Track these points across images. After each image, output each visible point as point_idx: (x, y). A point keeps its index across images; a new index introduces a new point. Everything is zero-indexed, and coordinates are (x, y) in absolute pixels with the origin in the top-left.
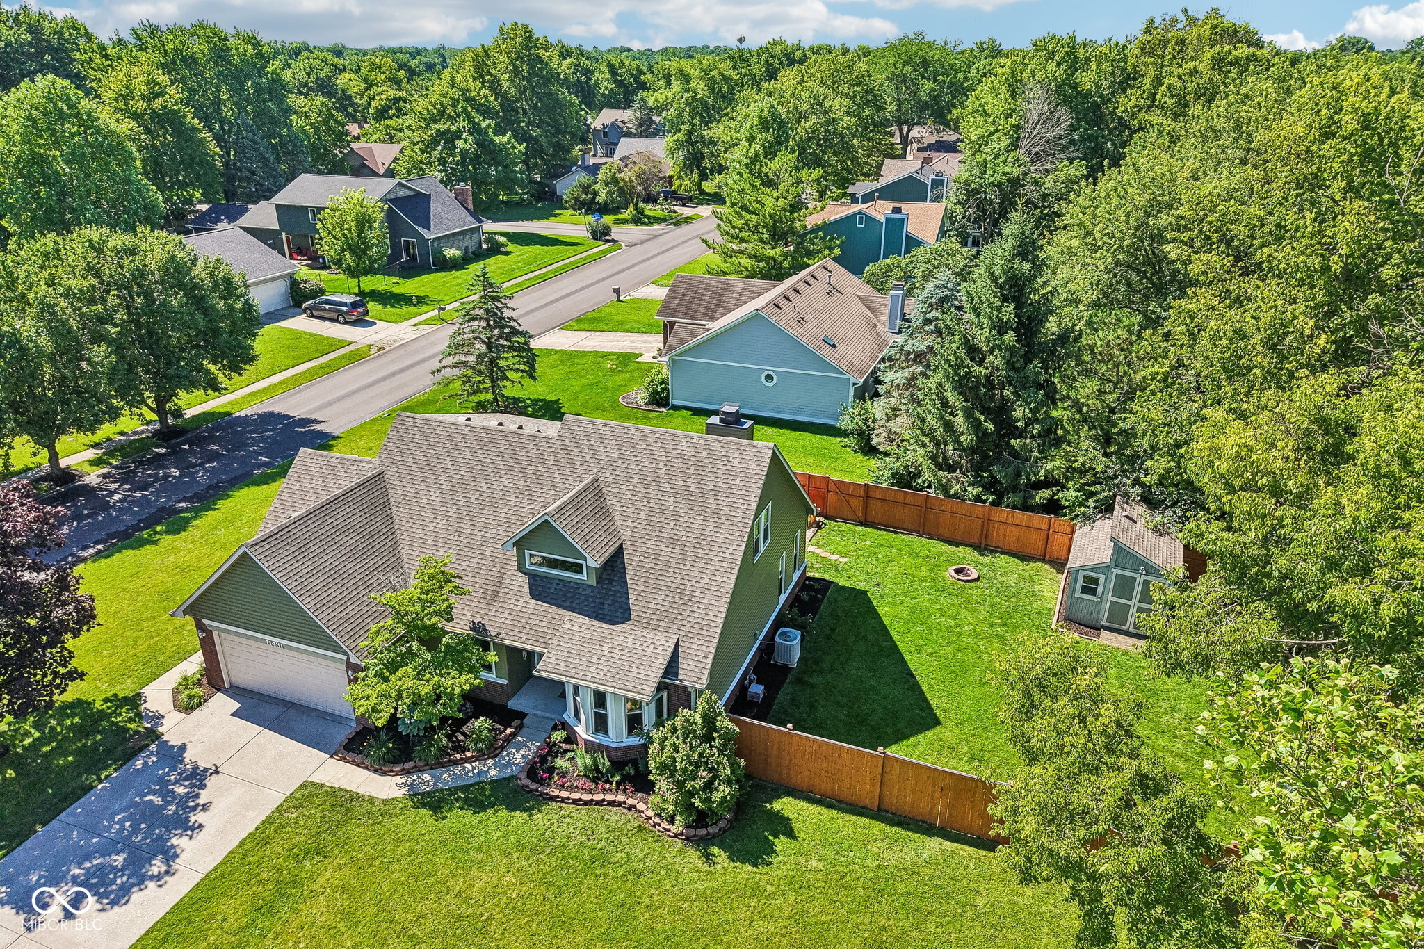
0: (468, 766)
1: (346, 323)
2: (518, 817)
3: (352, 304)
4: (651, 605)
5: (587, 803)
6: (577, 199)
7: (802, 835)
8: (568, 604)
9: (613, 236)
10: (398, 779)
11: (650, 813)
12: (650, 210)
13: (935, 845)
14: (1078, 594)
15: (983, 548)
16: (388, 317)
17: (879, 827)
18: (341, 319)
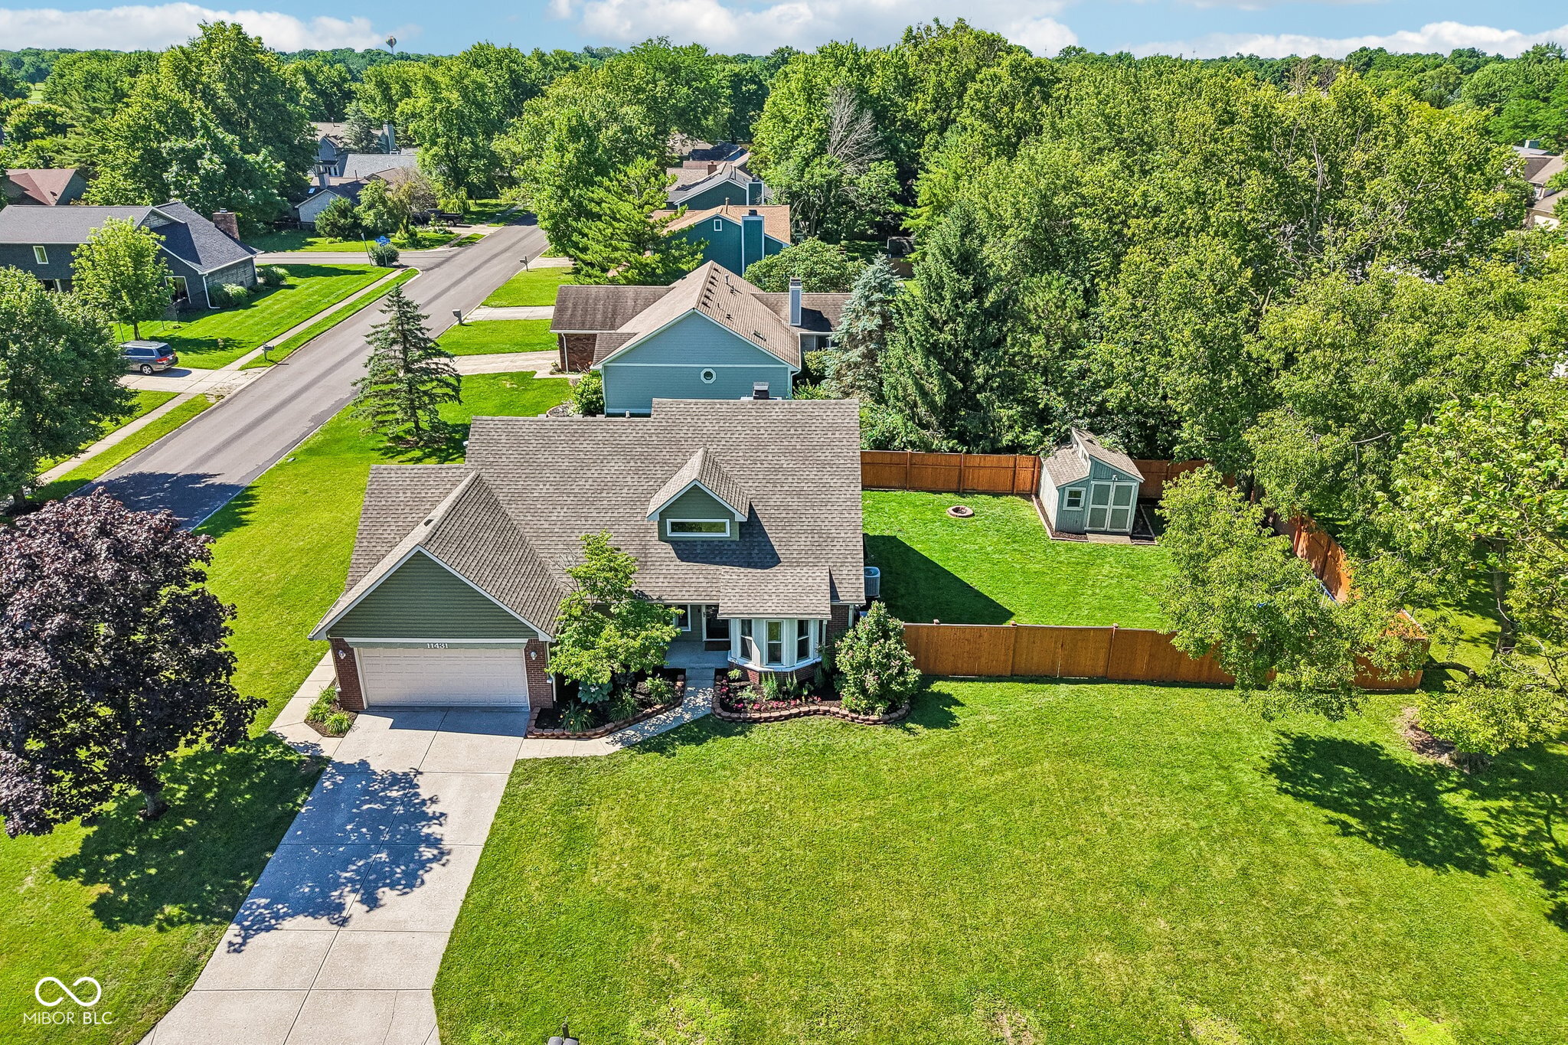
0: (662, 717)
1: (154, 373)
2: (737, 741)
3: (159, 350)
4: (795, 547)
5: (787, 717)
6: (334, 225)
7: (967, 702)
8: (718, 559)
9: (401, 261)
10: (604, 739)
11: (846, 712)
12: (421, 231)
13: (1063, 688)
14: (1065, 507)
15: (961, 492)
16: (201, 364)
17: (1019, 686)
18: (146, 370)
